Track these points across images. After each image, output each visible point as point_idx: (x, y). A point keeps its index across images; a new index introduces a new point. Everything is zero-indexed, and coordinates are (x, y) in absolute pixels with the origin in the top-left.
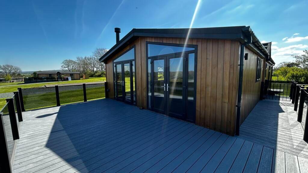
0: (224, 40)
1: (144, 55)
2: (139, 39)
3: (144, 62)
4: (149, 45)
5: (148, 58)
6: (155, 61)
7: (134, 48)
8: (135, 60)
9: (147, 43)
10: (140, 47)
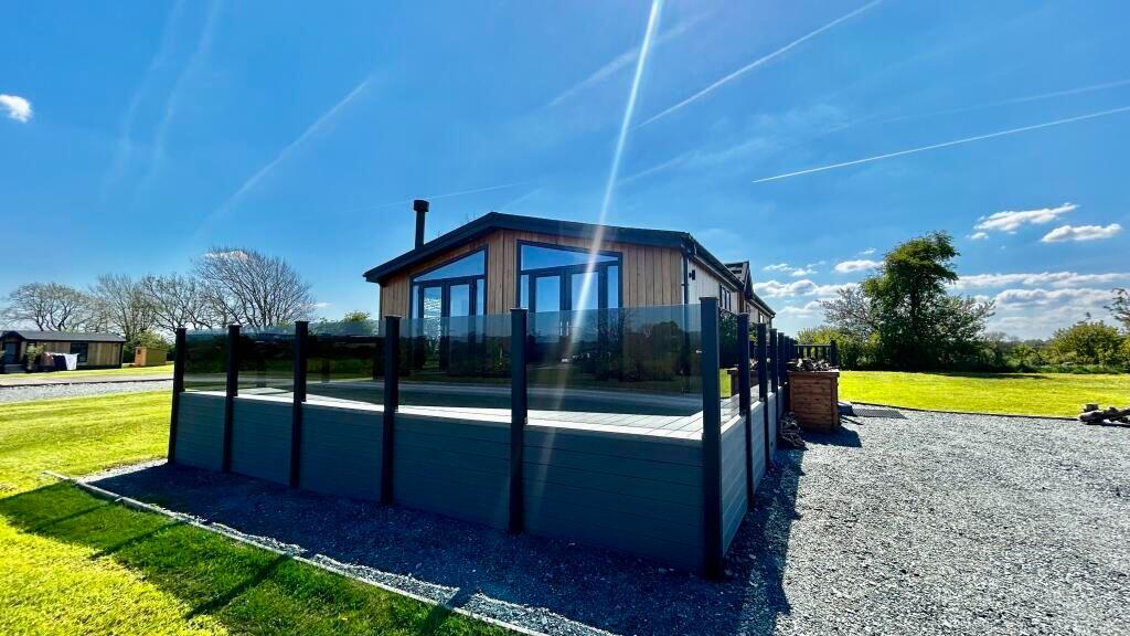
0: (662, 249)
1: (511, 266)
2: (499, 235)
3: (511, 281)
4: (523, 247)
5: (520, 273)
6: (539, 280)
7: (483, 252)
8: (485, 277)
9: (520, 243)
10: (502, 250)
